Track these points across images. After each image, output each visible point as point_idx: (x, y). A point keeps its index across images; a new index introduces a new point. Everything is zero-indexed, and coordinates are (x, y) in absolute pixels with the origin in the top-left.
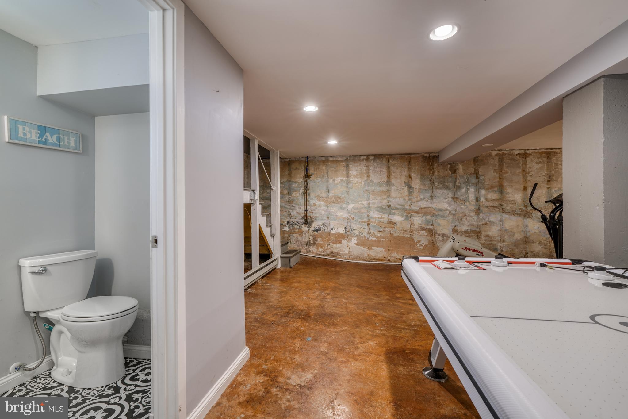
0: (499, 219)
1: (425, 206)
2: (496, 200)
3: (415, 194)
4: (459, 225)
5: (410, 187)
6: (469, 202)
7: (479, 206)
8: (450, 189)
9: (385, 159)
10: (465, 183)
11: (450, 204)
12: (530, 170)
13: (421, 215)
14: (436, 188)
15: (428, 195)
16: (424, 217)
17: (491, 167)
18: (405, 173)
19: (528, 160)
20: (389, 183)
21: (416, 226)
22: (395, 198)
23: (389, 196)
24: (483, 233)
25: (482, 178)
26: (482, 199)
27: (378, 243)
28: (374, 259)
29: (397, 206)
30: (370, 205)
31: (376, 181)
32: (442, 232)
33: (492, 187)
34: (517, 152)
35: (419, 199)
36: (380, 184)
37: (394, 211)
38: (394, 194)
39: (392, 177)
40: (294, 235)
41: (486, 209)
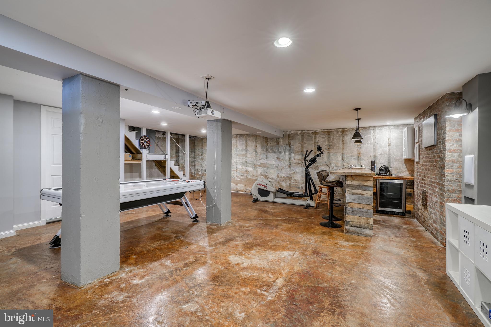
0: (301, 170)
1: (263, 162)
2: (299, 160)
3: (258, 156)
4: (280, 173)
5: (256, 152)
6: (285, 160)
7: (291, 163)
8: (276, 153)
9: (244, 137)
10: (283, 149)
11: (275, 161)
12: (318, 142)
13: (261, 167)
14: (269, 153)
15: (265, 156)
16: (263, 169)
17: (297, 141)
18: (254, 144)
19: (317, 136)
20: (246, 150)
21: (259, 173)
22: (249, 158)
23: (246, 157)
24: (293, 178)
25: (292, 147)
26: (292, 159)
27: (240, 182)
28: (239, 190)
29: (250, 162)
30: (237, 162)
31: (240, 148)
32: (272, 177)
33: (298, 152)
34: (311, 132)
35: (260, 158)
36: (242, 150)
37: (248, 165)
38: (249, 156)
39: (248, 146)
40: (204, 176)
41: (295, 165)
